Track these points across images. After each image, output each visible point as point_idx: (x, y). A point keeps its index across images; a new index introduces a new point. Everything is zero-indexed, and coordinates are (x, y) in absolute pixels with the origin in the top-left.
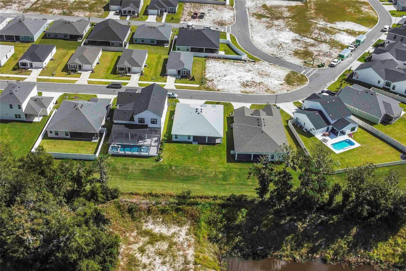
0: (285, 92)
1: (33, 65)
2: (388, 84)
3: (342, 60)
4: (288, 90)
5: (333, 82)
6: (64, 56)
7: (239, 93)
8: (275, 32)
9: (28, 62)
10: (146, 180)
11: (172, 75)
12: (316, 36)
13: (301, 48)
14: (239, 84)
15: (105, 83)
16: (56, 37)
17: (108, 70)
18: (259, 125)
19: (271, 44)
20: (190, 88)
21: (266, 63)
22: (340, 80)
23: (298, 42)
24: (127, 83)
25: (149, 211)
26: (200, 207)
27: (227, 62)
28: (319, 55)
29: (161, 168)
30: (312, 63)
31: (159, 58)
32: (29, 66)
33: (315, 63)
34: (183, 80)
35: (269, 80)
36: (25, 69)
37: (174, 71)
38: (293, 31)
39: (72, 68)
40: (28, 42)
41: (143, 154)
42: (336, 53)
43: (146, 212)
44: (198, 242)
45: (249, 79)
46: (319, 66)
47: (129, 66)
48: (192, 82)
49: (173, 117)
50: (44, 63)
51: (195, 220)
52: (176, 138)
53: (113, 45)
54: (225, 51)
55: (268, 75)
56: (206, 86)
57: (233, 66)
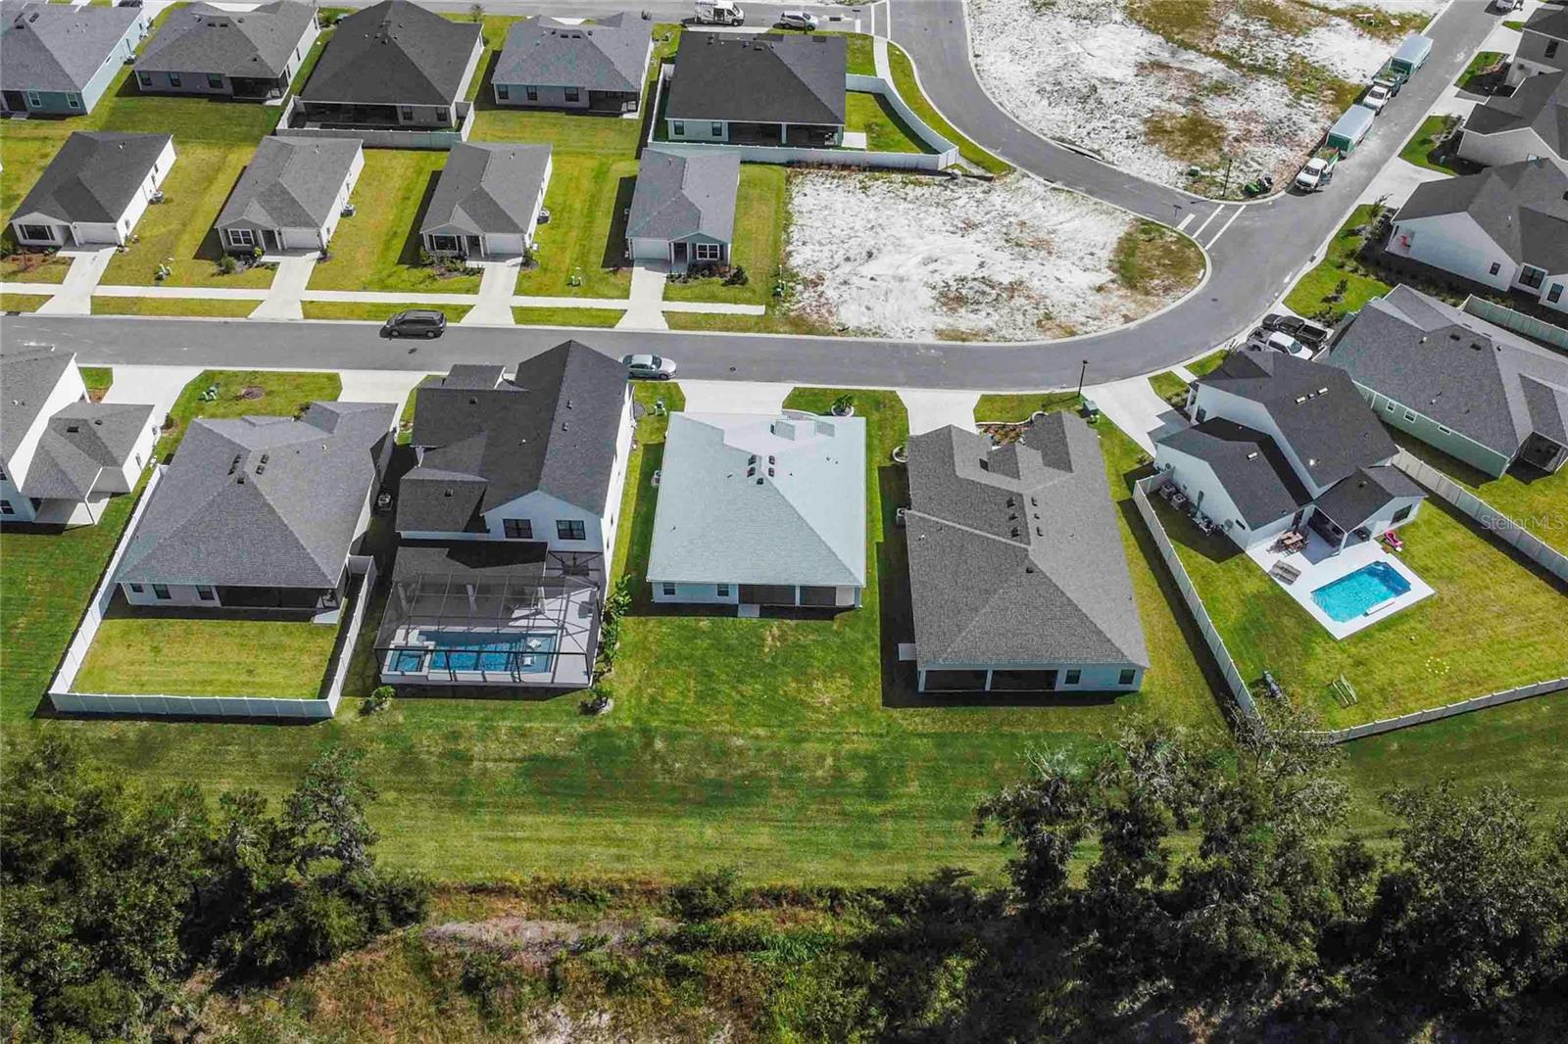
0: (1116, 325)
1: (76, 232)
2: (1532, 278)
3: (1342, 158)
4: (1127, 319)
5: (1308, 267)
6: (209, 178)
7: (930, 339)
8: (1067, 26)
9: (55, 222)
10: (543, 808)
11: (652, 263)
12: (1234, 42)
13: (1174, 106)
14: (927, 297)
15: (376, 311)
16: (177, 87)
17: (387, 246)
19: (1055, 90)
20: (728, 323)
21: (1035, 183)
22: (1336, 258)
23: (1161, 74)
24: (464, 310)
26: (771, 957)
27: (879, 186)
28: (1247, 136)
29: (603, 749)
30: (1219, 176)
31: (600, 175)
32: (59, 239)
33: (1233, 174)
34: (697, 284)
35: (1049, 270)
36: (41, 249)
37: (660, 246)
38: (1139, 22)
39: (238, 241)
40: (61, 117)
41: (529, 678)
42: (1314, 121)
43: (542, 986)
45: (967, 267)
46: (1249, 193)
47: (474, 229)
48: (735, 290)
49: (658, 481)
50: (120, 225)
51: (751, 1019)
52: (670, 592)
53: (409, 117)
54: (868, 128)
55: (1043, 245)
56: (792, 307)
57: (902, 205)
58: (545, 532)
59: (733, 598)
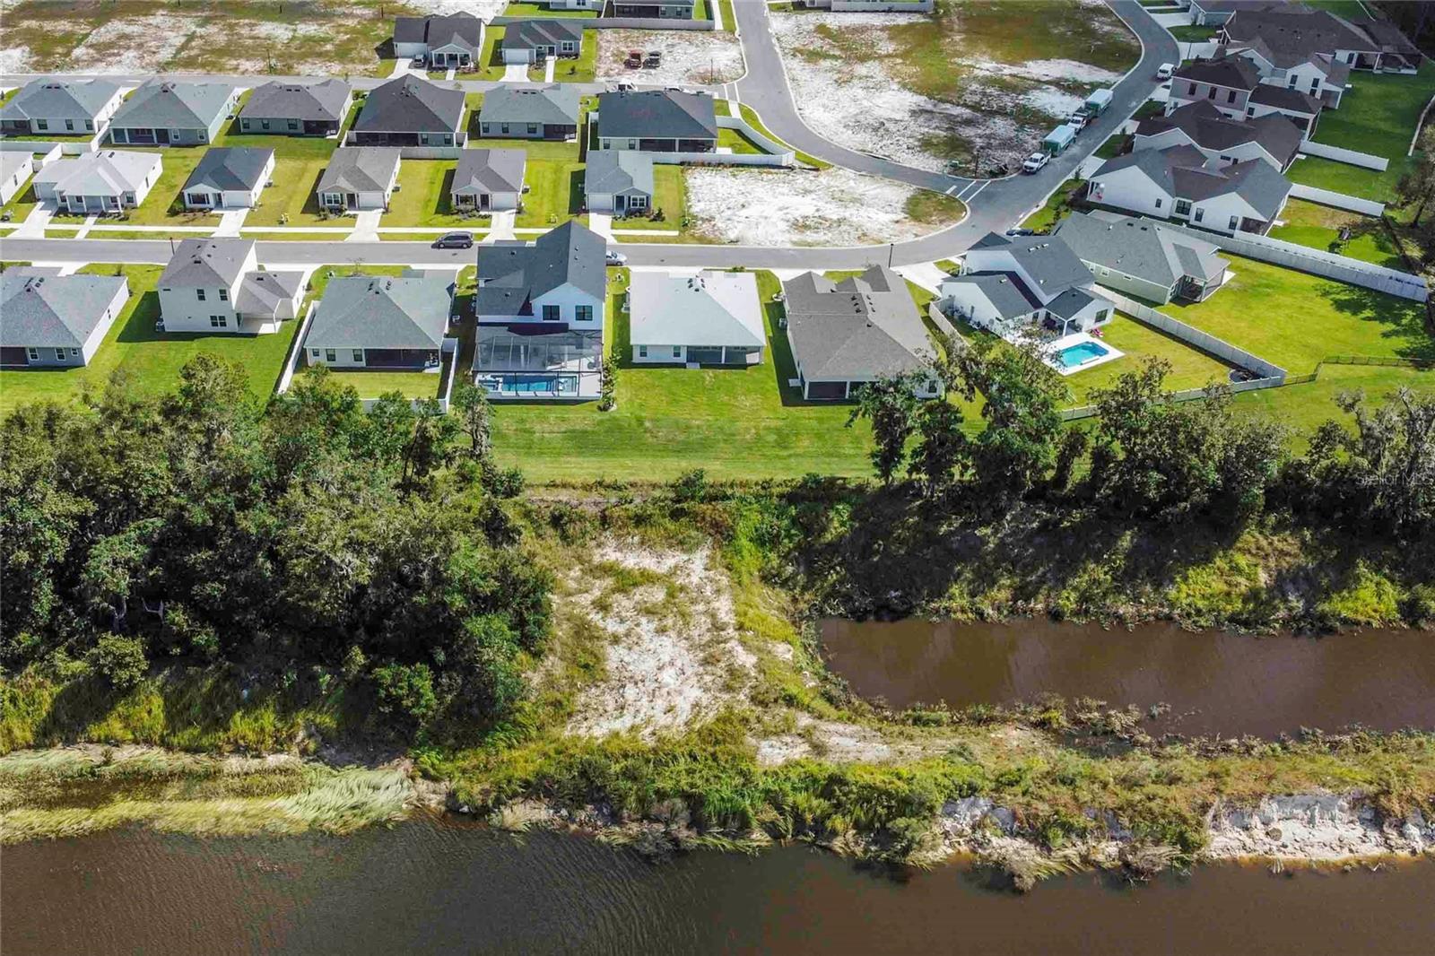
0: (910, 238)
1: (225, 202)
2: (1183, 209)
3: (1054, 155)
4: (916, 235)
5: (1035, 210)
6: (301, 175)
7: (789, 246)
8: (861, 93)
9: (209, 192)
10: (580, 454)
11: (600, 211)
12: (976, 98)
13: (937, 131)
14: (783, 226)
15: (426, 237)
16: (268, 131)
17: (426, 205)
18: (858, 311)
19: (857, 125)
20: (655, 240)
21: (849, 172)
22: (1054, 206)
23: (926, 116)
24: (484, 235)
25: (605, 521)
26: (732, 503)
27: (744, 174)
28: (989, 146)
29: (615, 427)
30: (972, 166)
31: (558, 170)
32: (213, 203)
33: (981, 166)
34: (633, 220)
35: (862, 212)
36: (202, 210)
37: (607, 199)
38: (910, 90)
39: (330, 202)
40: (192, 146)
41: (563, 395)
42: (1035, 138)
43: (597, 523)
45: (810, 211)
46: (993, 174)
47: (484, 191)
48: (657, 224)
49: (627, 309)
50: (252, 193)
51: (725, 534)
52: (643, 354)
53: (427, 143)
54: (732, 146)
55: (858, 201)
56: (698, 233)
57: (760, 183)
59: (683, 358)
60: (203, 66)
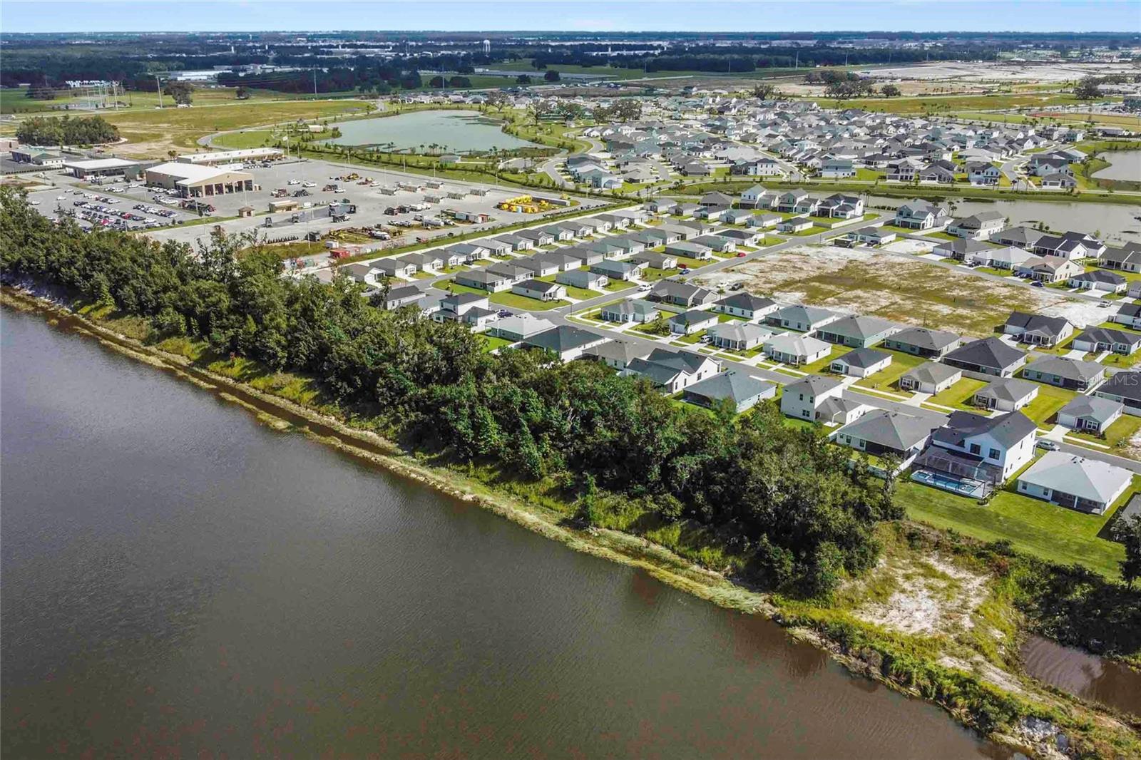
1: (850, 372)
6: (900, 371)
9: (844, 364)
15: (944, 410)
16: (898, 348)
17: (959, 398)
25: (938, 545)
26: (1016, 560)
29: (981, 513)
32: (843, 371)
36: (837, 373)
39: (905, 385)
40: (853, 347)
41: (962, 491)
43: (933, 545)
44: (995, 598)
47: (995, 396)
50: (866, 370)
51: (1002, 572)
52: (1024, 488)
53: (984, 371)
58: (984, 453)
59: (1049, 497)
60: (889, 317)
